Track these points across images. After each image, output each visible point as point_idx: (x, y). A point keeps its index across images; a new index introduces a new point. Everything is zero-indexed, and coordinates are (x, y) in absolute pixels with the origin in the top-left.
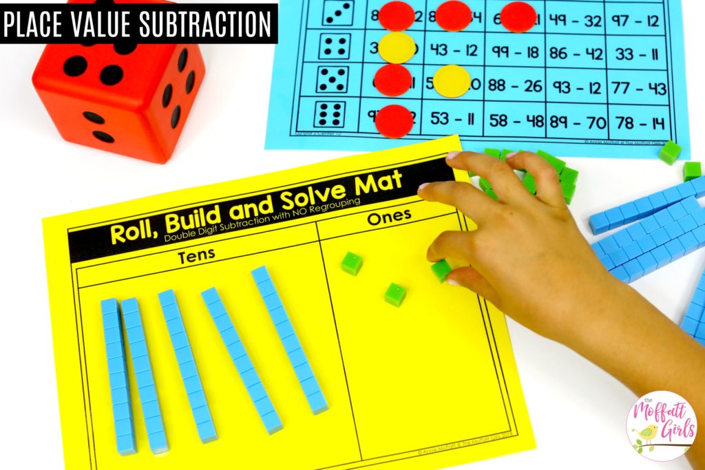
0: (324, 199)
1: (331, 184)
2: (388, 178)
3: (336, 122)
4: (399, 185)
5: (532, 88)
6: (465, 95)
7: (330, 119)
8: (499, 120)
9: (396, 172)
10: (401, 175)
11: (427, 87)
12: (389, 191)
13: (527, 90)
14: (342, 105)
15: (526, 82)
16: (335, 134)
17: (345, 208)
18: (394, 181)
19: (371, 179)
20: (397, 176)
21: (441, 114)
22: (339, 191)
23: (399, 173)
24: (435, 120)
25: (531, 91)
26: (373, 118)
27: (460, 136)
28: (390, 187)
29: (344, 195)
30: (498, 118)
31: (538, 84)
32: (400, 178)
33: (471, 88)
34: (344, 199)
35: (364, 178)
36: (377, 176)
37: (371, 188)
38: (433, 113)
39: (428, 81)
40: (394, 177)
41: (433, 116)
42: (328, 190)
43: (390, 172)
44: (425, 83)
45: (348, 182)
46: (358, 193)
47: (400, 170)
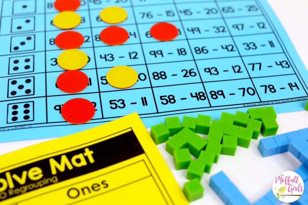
0: (22, 181)
1: (27, 168)
2: (80, 156)
3: (26, 118)
4: (92, 160)
5: (188, 74)
6: (135, 85)
7: (21, 115)
8: (168, 100)
9: (87, 150)
10: (92, 152)
11: (102, 83)
12: (83, 167)
13: (185, 76)
14: (31, 104)
15: (182, 71)
16: (26, 126)
17: (43, 186)
18: (86, 158)
19: (64, 159)
20: (89, 153)
21: (118, 101)
22: (36, 173)
23: (90, 150)
24: (114, 106)
25: (189, 76)
26: (59, 111)
27: (139, 115)
28: (84, 163)
29: (41, 176)
30: (167, 98)
31: (192, 71)
32: (93, 155)
33: (139, 80)
34: (42, 179)
35: (58, 159)
36: (69, 155)
37: (66, 167)
38: (111, 101)
39: (102, 79)
40: (85, 154)
41: (111, 103)
42: (24, 173)
43: (82, 151)
44: (100, 81)
45: (44, 164)
46: (54, 172)
47: (91, 148)
